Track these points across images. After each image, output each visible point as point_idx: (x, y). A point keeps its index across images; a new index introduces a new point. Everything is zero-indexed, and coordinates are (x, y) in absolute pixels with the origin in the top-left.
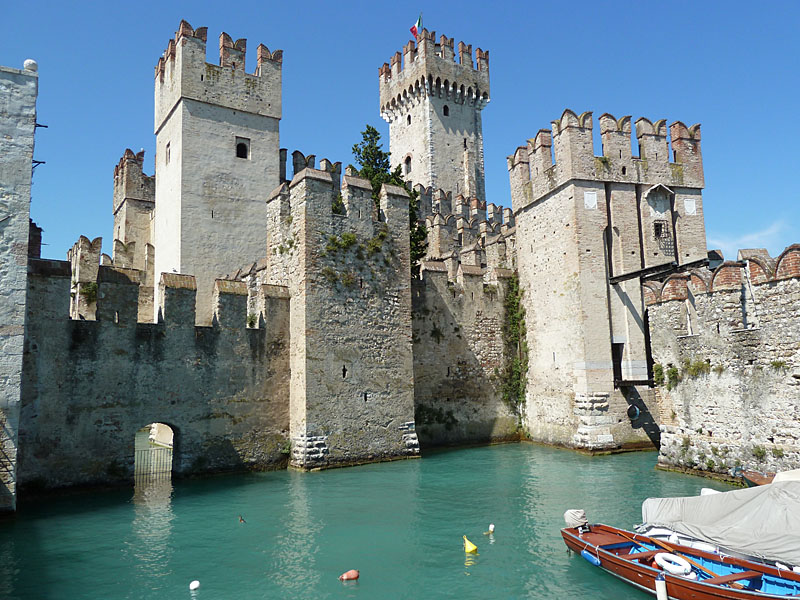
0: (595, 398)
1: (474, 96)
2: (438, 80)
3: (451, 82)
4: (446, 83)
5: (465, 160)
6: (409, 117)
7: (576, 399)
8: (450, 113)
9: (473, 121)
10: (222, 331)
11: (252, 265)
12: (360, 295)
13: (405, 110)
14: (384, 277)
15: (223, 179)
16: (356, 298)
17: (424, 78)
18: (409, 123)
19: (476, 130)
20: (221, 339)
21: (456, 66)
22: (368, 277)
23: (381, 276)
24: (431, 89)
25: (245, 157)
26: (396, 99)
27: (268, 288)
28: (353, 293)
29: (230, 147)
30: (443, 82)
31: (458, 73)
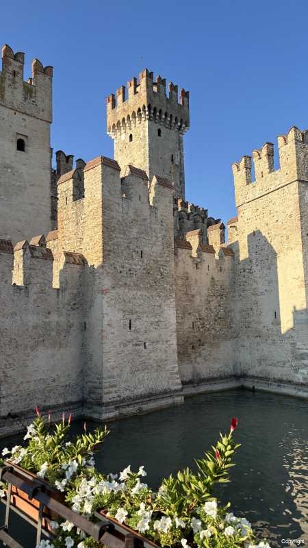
1: (179, 124)
2: (155, 109)
3: (164, 111)
4: (160, 111)
5: (172, 171)
6: (131, 136)
8: (162, 134)
9: (178, 142)
10: (34, 290)
11: (40, 236)
12: (140, 263)
13: (128, 130)
14: (157, 249)
15: (7, 167)
16: (138, 265)
17: (144, 107)
18: (131, 140)
19: (179, 149)
20: (33, 296)
21: (167, 100)
22: (146, 249)
23: (155, 249)
24: (149, 115)
25: (23, 150)
26: (121, 121)
27: (67, 254)
28: (136, 261)
29: (12, 141)
30: (158, 110)
31: (169, 105)
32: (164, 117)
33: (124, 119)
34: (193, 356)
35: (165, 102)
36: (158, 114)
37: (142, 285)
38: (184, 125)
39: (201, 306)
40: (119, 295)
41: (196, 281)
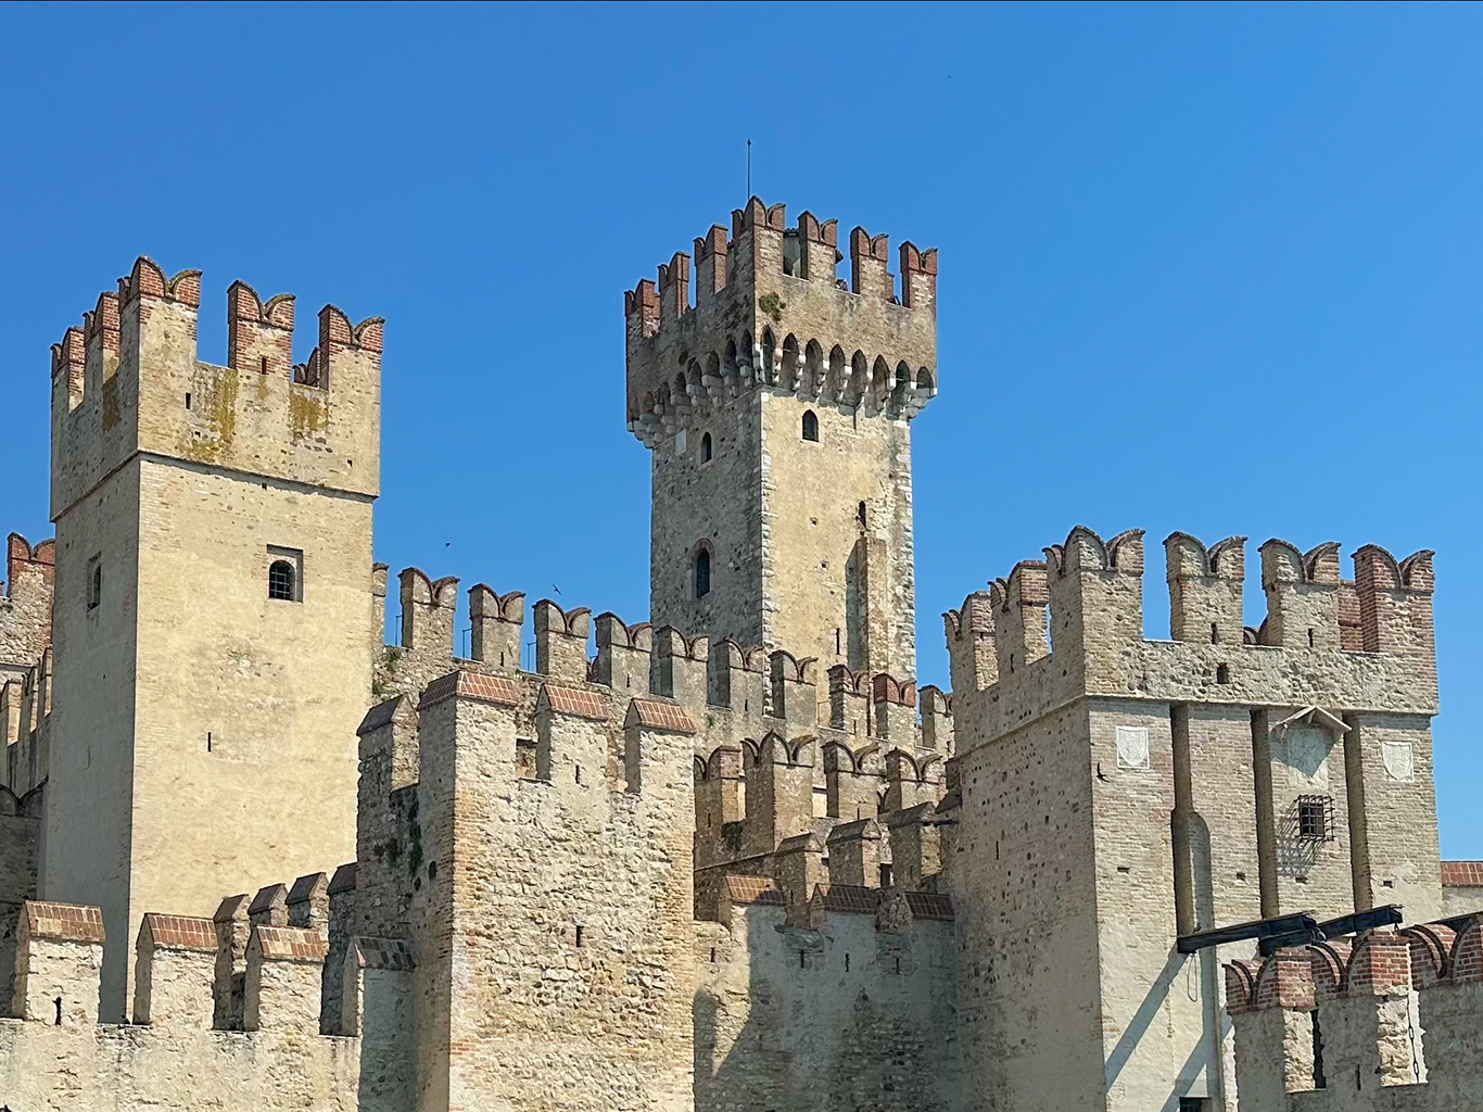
1: (893, 382)
2: (790, 342)
3: (826, 345)
4: (812, 347)
6: (707, 438)
8: (822, 431)
12: (574, 963)
13: (697, 419)
15: (235, 655)
16: (567, 969)
17: (749, 339)
18: (707, 455)
19: (893, 477)
21: (840, 300)
22: (593, 923)
23: (625, 918)
24: (768, 368)
25: (289, 597)
29: (254, 571)
30: (803, 345)
31: (847, 319)
32: (825, 365)
35: (833, 309)
36: (803, 359)
37: (576, 1028)
38: (913, 385)
40: (500, 1054)
41: (798, 1007)
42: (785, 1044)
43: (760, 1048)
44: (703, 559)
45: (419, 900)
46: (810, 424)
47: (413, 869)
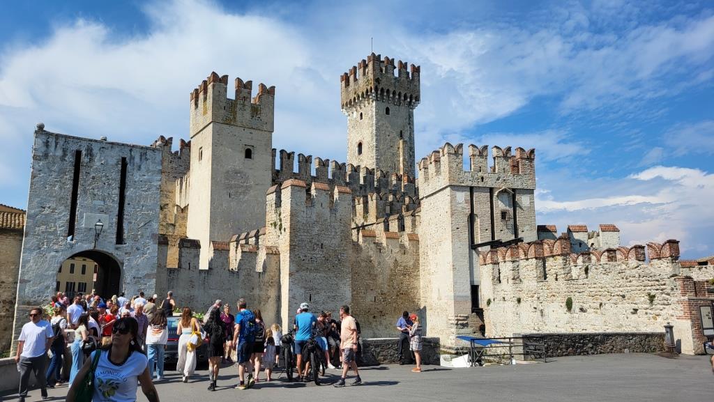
0: (459, 318)
1: (409, 100)
2: (382, 90)
3: (391, 90)
4: (388, 91)
5: (401, 146)
6: (361, 114)
7: (449, 318)
8: (390, 112)
9: (408, 117)
10: (243, 273)
11: (256, 231)
12: (321, 253)
13: (359, 108)
14: (336, 242)
15: (236, 173)
16: (319, 254)
17: (371, 88)
18: (361, 118)
19: (409, 124)
20: (242, 278)
21: (396, 78)
22: (326, 242)
23: (334, 241)
24: (377, 96)
25: (250, 158)
26: (352, 100)
27: (268, 248)
28: (316, 252)
29: (241, 152)
30: (385, 91)
31: (397, 84)
32: (391, 95)
33: (355, 99)
34: (374, 324)
35: (393, 81)
36: (385, 94)
37: (321, 269)
38: (414, 101)
39: (384, 284)
40: (302, 276)
41: (379, 263)
42: (376, 272)
43: (369, 274)
44: (360, 145)
45: (281, 237)
46: (387, 111)
47: (280, 229)
